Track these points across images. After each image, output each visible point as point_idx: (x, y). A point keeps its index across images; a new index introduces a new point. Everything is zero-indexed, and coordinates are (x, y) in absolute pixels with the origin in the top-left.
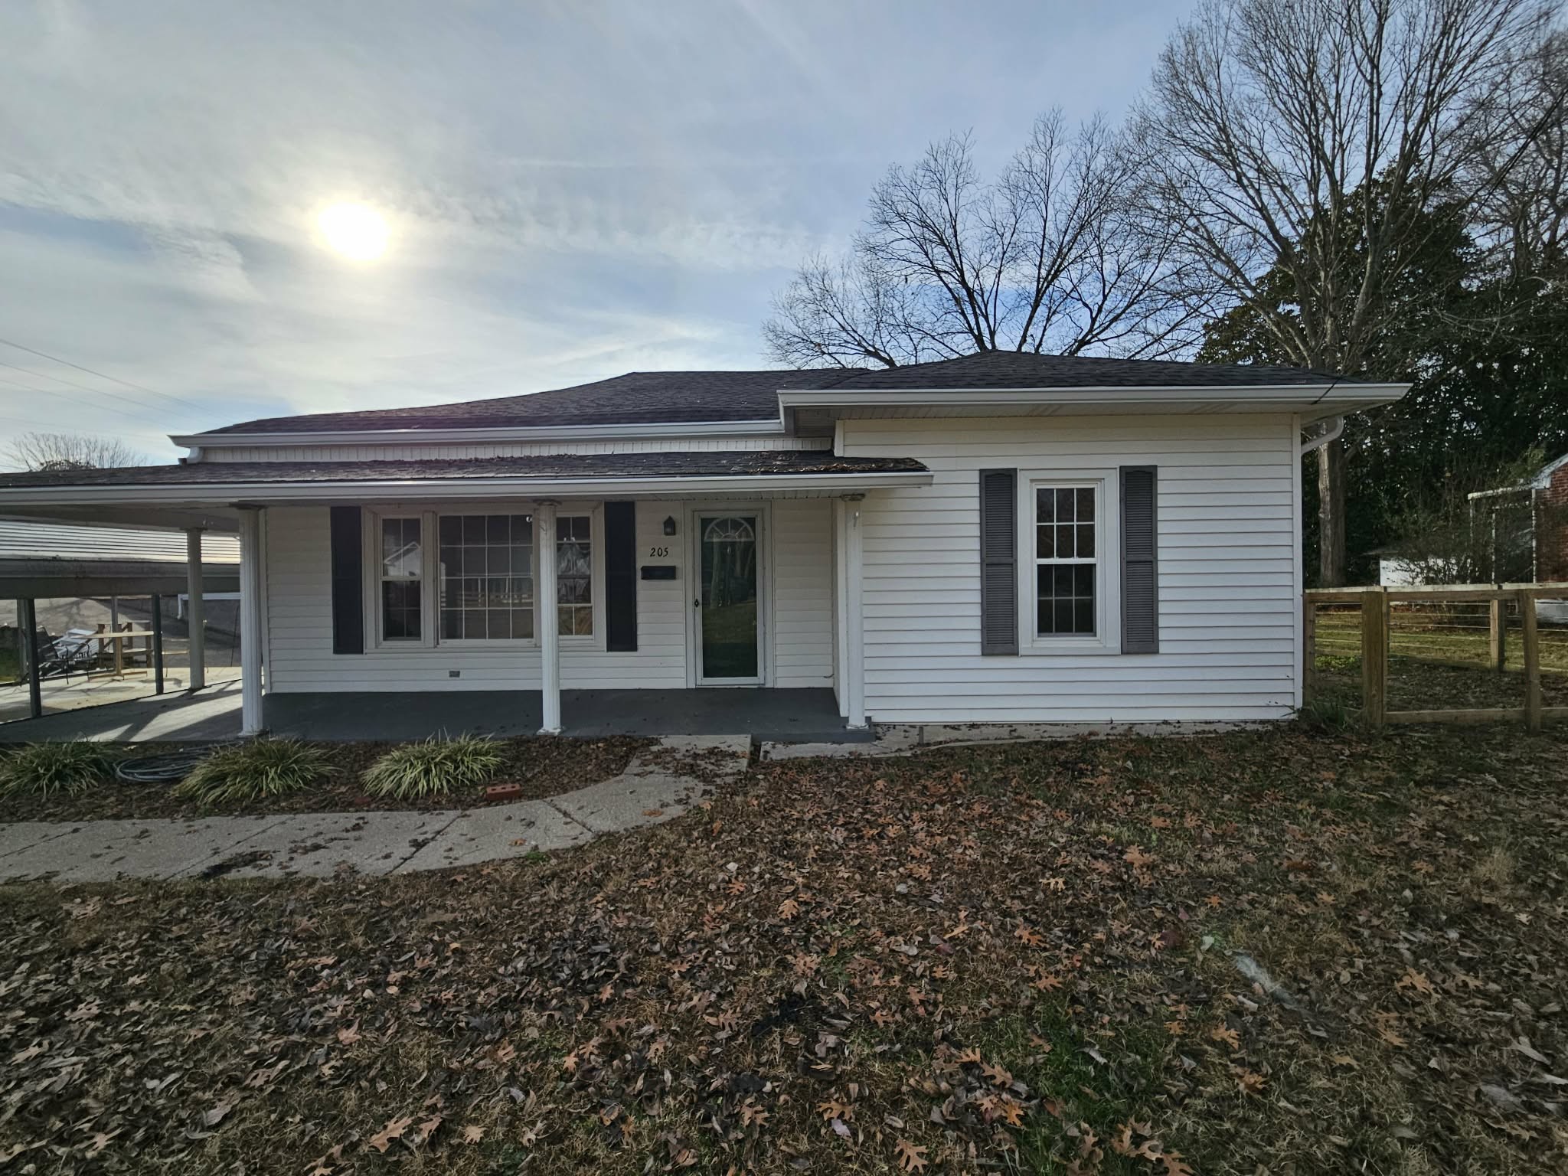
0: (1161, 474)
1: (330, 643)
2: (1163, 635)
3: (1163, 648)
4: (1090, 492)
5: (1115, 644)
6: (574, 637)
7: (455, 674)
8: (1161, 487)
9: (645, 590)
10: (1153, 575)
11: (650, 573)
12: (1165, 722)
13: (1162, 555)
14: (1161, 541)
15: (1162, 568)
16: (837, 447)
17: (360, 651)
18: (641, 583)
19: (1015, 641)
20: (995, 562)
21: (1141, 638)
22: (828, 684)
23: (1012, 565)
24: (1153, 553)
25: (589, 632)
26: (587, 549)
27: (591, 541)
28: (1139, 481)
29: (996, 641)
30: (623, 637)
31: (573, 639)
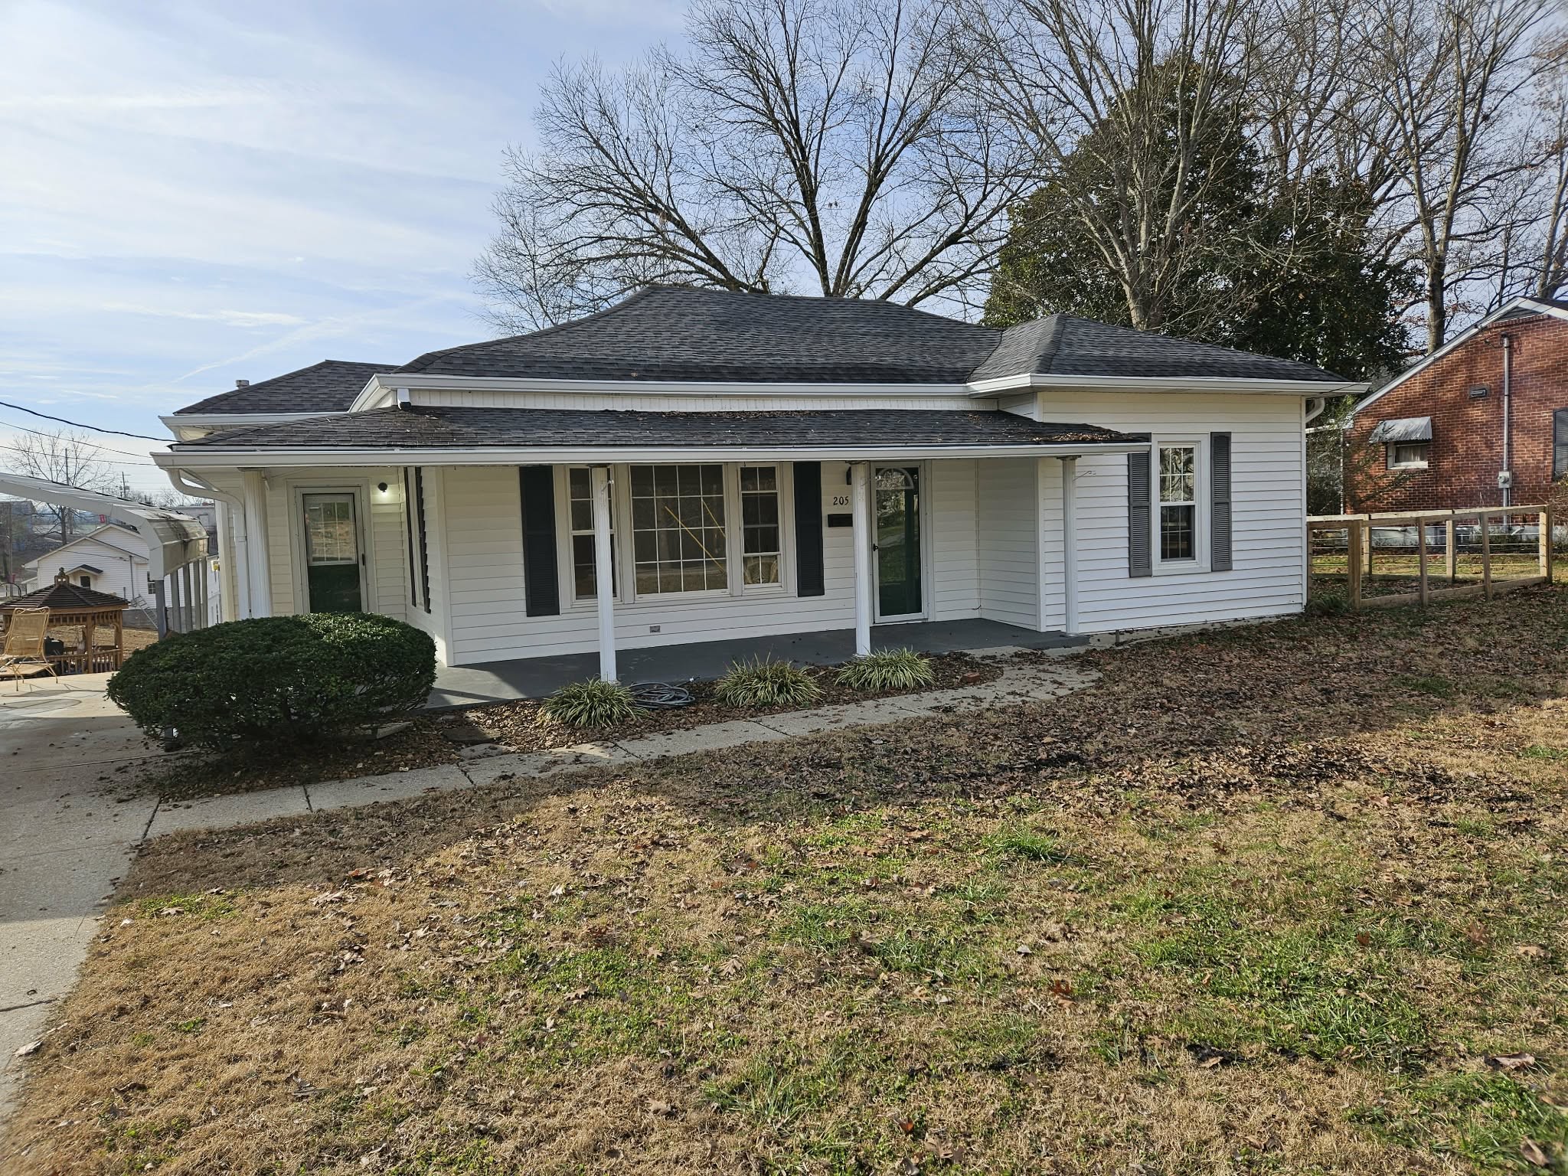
0: (1233, 438)
1: (522, 606)
2: (1234, 556)
3: (1235, 566)
4: (1189, 452)
5: (1207, 565)
6: (761, 585)
7: (655, 630)
8: (1234, 448)
9: (830, 537)
10: (1229, 512)
11: (834, 521)
12: (1236, 620)
13: (1234, 497)
14: (1234, 487)
15: (1234, 507)
16: (1036, 413)
17: (556, 611)
18: (826, 531)
19: (1149, 566)
20: (1138, 506)
21: (1222, 560)
22: (976, 615)
23: (1148, 508)
24: (1229, 496)
25: (776, 580)
26: (773, 499)
27: (778, 491)
28: (1221, 444)
29: (1139, 566)
30: (811, 582)
31: (761, 588)
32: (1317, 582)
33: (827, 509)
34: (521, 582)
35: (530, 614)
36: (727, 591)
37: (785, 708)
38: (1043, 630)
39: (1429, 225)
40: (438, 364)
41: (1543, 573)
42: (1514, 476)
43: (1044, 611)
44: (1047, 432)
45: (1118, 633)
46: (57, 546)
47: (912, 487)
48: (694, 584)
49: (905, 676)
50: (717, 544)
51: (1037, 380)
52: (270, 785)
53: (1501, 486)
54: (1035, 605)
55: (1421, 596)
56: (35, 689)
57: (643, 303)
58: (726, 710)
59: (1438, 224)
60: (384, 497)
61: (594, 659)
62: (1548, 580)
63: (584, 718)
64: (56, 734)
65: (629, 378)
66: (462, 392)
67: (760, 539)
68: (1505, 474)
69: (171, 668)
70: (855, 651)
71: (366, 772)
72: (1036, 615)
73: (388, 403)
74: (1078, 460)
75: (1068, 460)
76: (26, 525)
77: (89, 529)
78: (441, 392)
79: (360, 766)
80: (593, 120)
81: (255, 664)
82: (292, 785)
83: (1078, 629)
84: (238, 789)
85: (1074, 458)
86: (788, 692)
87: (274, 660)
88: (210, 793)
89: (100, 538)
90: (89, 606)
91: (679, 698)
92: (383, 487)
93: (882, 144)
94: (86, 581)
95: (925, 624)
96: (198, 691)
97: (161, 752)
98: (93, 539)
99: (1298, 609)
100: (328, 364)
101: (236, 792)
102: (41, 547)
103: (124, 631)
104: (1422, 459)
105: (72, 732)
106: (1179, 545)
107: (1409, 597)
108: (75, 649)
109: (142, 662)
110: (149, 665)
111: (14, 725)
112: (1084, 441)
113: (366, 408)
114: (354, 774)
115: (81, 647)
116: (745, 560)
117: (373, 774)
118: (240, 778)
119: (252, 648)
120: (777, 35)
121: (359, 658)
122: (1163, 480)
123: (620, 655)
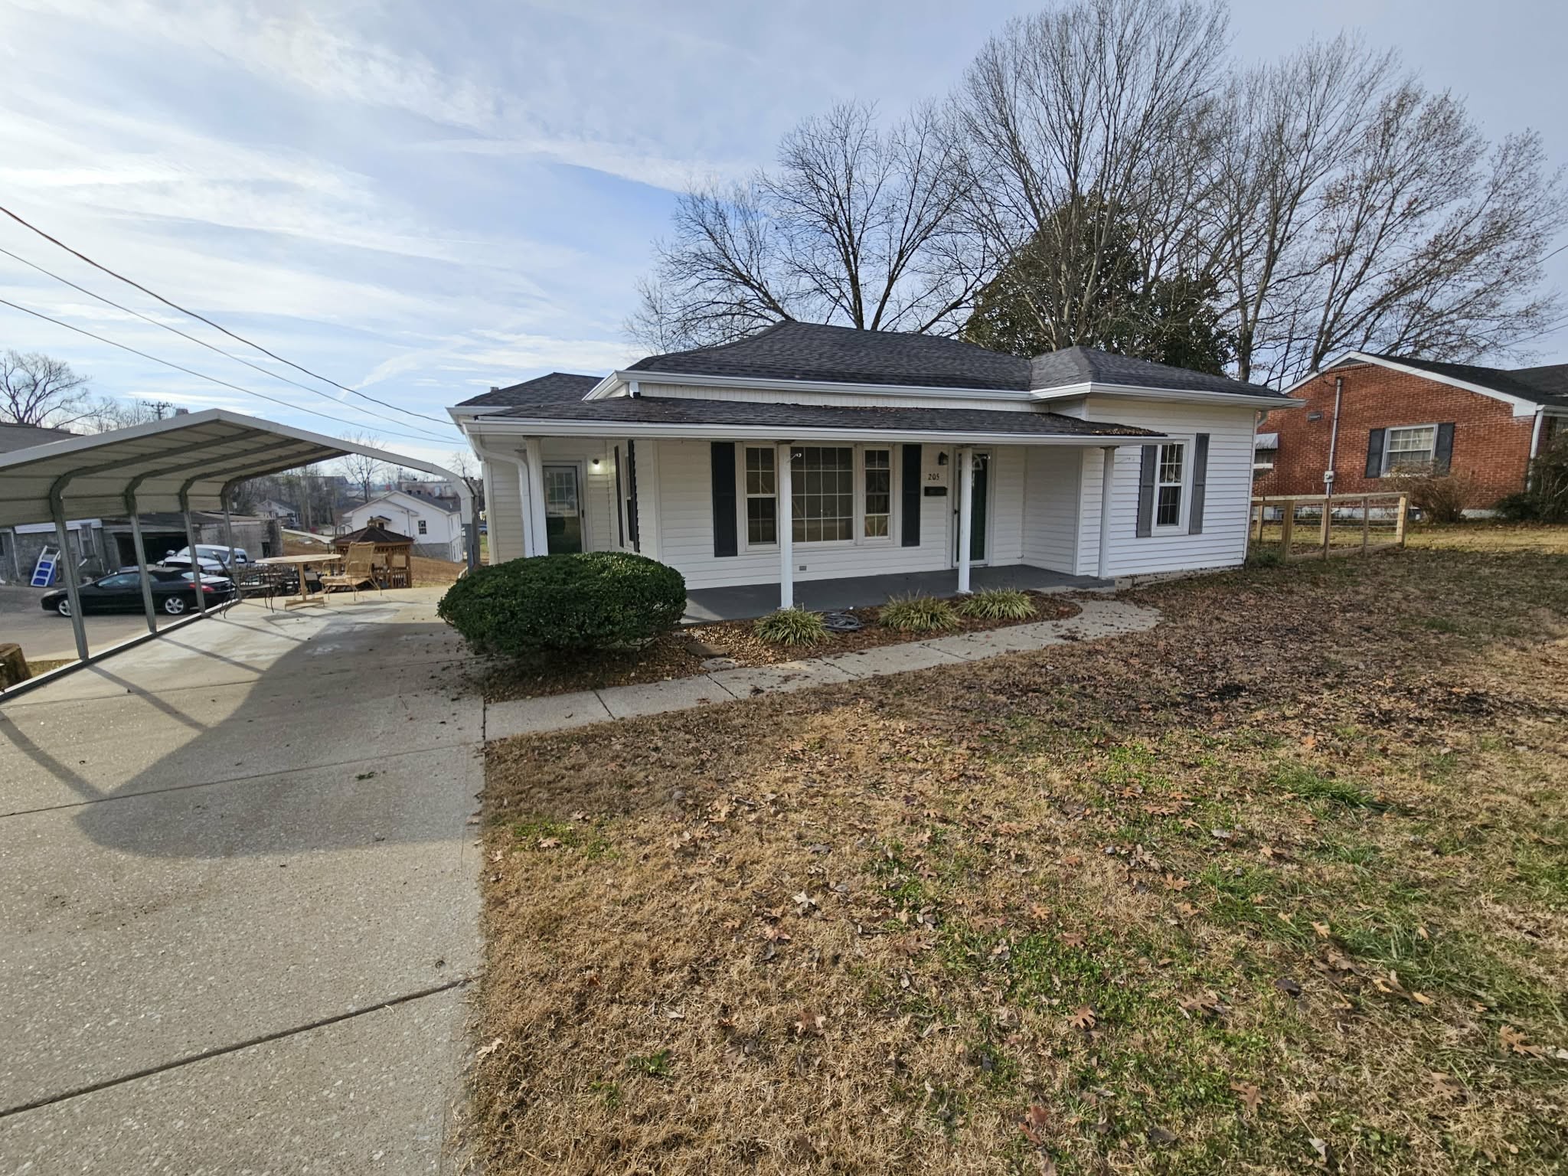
0: (1211, 439)
1: (712, 549)
2: (1204, 524)
3: (1204, 530)
4: (1180, 447)
5: (1186, 530)
6: (876, 537)
7: (803, 568)
8: (1211, 445)
9: (926, 503)
10: (1203, 492)
11: (929, 491)
13: (1207, 481)
14: (1208, 474)
15: (1207, 488)
16: (1083, 414)
17: (735, 554)
18: (923, 498)
19: (1150, 529)
20: (1145, 486)
21: (1196, 527)
22: (1018, 562)
23: (1152, 487)
24: (1204, 481)
25: (885, 534)
26: (887, 474)
27: (891, 468)
28: (1203, 441)
29: (1143, 529)
30: (911, 536)
31: (876, 539)
32: (1253, 545)
33: (925, 482)
34: (711, 532)
35: (716, 555)
36: (853, 541)
37: (939, 634)
38: (1078, 574)
39: (1244, 310)
40: (657, 364)
41: (1398, 539)
42: (1336, 474)
43: (1080, 560)
44: (1090, 428)
45: (1133, 577)
46: (362, 504)
47: (981, 468)
48: (830, 536)
49: (1019, 611)
50: (847, 508)
51: (1095, 388)
52: (567, 690)
53: (1325, 481)
54: (1074, 557)
55: (1324, 555)
56: (366, 600)
57: (781, 331)
58: (892, 634)
59: (1251, 310)
60: (597, 469)
61: (776, 588)
62: (1401, 545)
63: (791, 639)
64: (391, 635)
65: (793, 378)
66: (675, 386)
67: (878, 503)
68: (1329, 473)
69: (490, 595)
70: (957, 588)
71: (639, 680)
72: (1073, 564)
73: (622, 393)
74: (1116, 450)
75: (1109, 449)
76: (343, 491)
77: (382, 494)
78: (660, 385)
79: (633, 674)
80: (710, 218)
81: (558, 593)
82: (584, 689)
83: (1108, 573)
84: (544, 691)
85: (1114, 447)
86: (938, 620)
87: (571, 590)
88: (522, 694)
89: (390, 499)
90: (389, 541)
91: (851, 624)
92: (596, 462)
93: (904, 241)
94: (382, 525)
95: (986, 567)
96: (513, 614)
97: (472, 655)
98: (385, 500)
99: (1241, 562)
100: (555, 374)
101: (542, 695)
102: (352, 505)
103: (412, 558)
104: (1268, 462)
105: (400, 635)
106: (1169, 515)
107: (1317, 554)
108: (381, 569)
109: (466, 589)
110: (472, 593)
111: (357, 628)
112: (1125, 434)
113: (599, 397)
114: (629, 681)
115: (385, 567)
116: (866, 518)
117: (645, 682)
118: (542, 683)
119: (551, 581)
120: (840, 160)
121: (635, 590)
122: (1163, 469)
123: (796, 585)
